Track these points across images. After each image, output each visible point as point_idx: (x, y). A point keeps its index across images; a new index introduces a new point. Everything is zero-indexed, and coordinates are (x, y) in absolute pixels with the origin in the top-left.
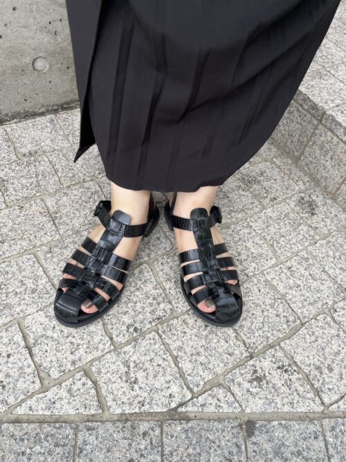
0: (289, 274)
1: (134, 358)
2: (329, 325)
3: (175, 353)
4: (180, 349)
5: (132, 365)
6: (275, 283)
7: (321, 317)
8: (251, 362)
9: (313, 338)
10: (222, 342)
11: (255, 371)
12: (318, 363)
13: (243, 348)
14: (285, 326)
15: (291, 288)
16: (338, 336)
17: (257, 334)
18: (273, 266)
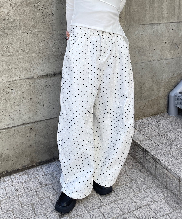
0: (138, 197)
1: (92, 213)
2: (148, 208)
3: (103, 213)
4: (104, 212)
5: (92, 215)
6: (133, 199)
7: (145, 207)
8: (124, 215)
9: (142, 211)
10: (116, 211)
11: (124, 217)
12: (142, 216)
13: (121, 212)
14: (134, 208)
15: (138, 200)
16: (150, 210)
17: (126, 210)
18: (133, 195)
